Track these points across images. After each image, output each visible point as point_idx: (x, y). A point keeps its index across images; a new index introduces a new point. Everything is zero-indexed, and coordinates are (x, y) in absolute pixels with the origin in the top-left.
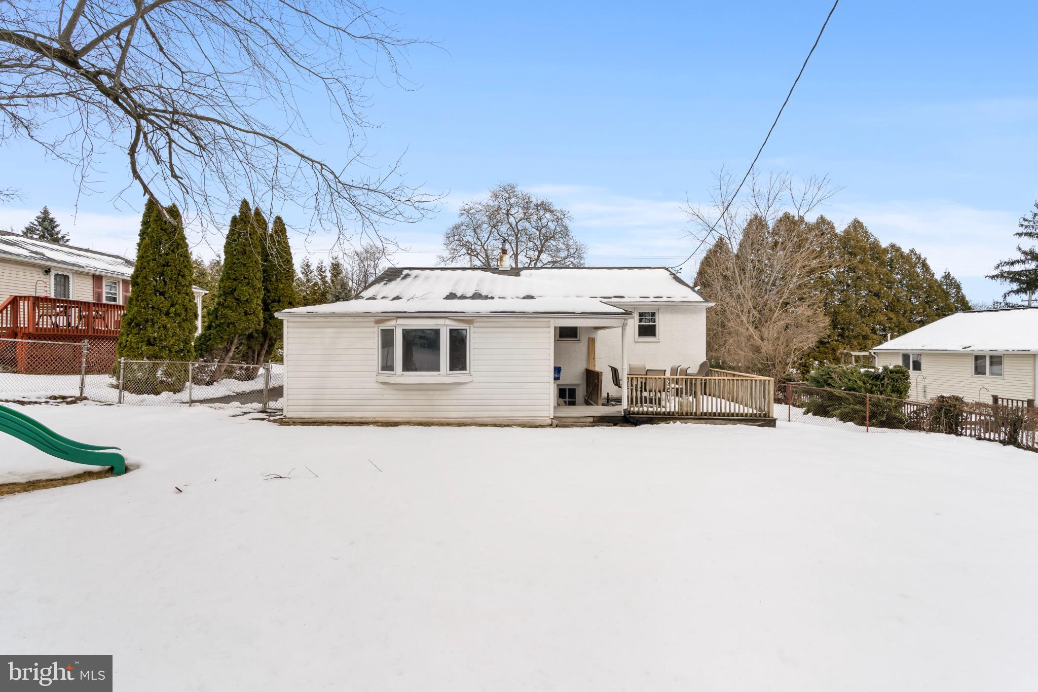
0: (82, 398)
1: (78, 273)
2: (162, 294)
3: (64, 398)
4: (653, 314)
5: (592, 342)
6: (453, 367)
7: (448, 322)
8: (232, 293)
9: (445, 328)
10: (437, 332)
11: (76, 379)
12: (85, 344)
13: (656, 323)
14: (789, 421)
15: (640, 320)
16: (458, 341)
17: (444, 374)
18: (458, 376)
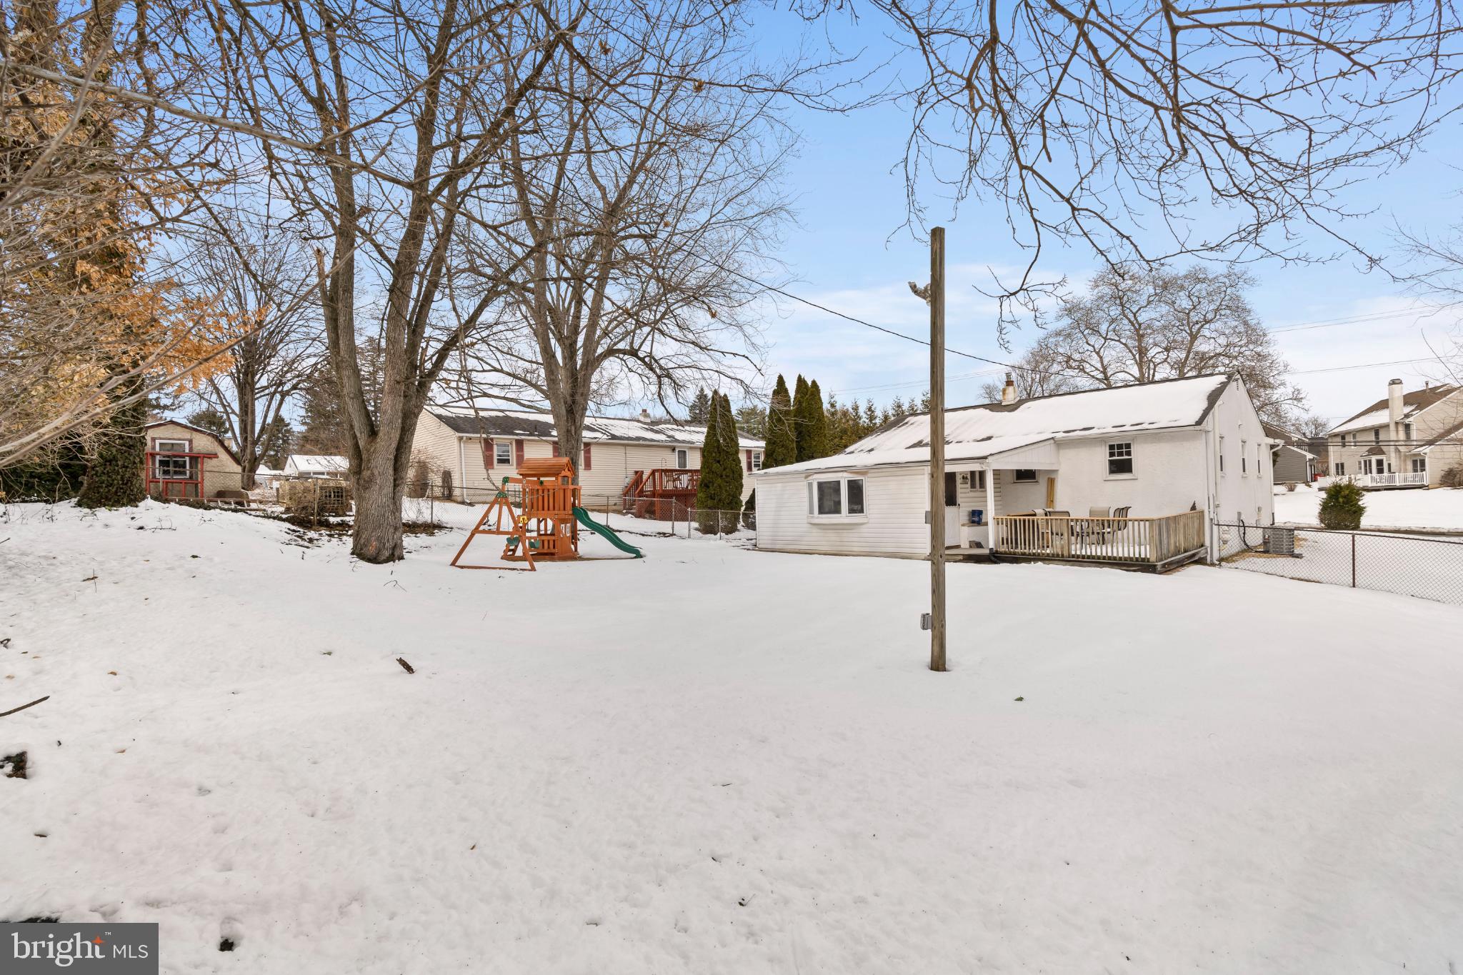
0: (673, 535)
1: (691, 448)
2: (719, 462)
3: (664, 534)
4: (1128, 446)
5: (1051, 482)
6: (851, 511)
7: (845, 474)
8: (772, 454)
9: (844, 479)
10: (838, 483)
11: (670, 523)
12: (674, 500)
13: (1132, 457)
14: (1354, 586)
15: (1112, 454)
16: (856, 490)
17: (844, 517)
18: (856, 518)
